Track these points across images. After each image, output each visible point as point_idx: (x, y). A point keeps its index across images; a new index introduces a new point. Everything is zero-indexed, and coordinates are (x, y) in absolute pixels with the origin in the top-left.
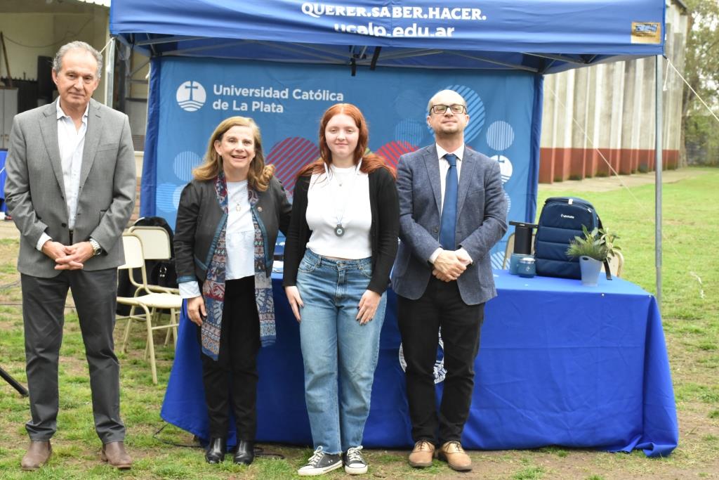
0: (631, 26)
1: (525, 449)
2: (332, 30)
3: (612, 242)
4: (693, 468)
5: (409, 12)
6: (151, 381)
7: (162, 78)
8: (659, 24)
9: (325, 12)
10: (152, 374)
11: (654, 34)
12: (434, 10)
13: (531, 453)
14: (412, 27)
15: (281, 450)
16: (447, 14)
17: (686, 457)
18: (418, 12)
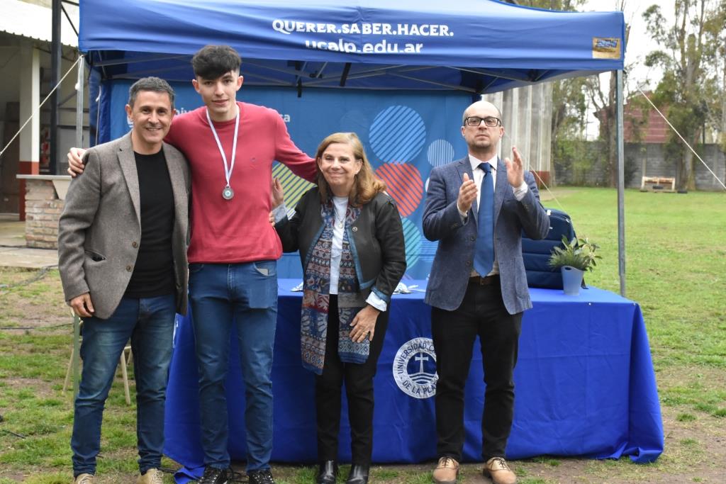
0: (592, 42)
1: (517, 460)
2: (303, 47)
3: (593, 251)
4: (684, 473)
5: (378, 29)
6: (124, 402)
7: (112, 101)
8: (619, 39)
9: (295, 29)
10: (124, 394)
11: (614, 49)
12: (403, 27)
13: (523, 463)
14: (381, 43)
15: (275, 469)
16: (416, 31)
17: (673, 462)
18: (387, 29)
